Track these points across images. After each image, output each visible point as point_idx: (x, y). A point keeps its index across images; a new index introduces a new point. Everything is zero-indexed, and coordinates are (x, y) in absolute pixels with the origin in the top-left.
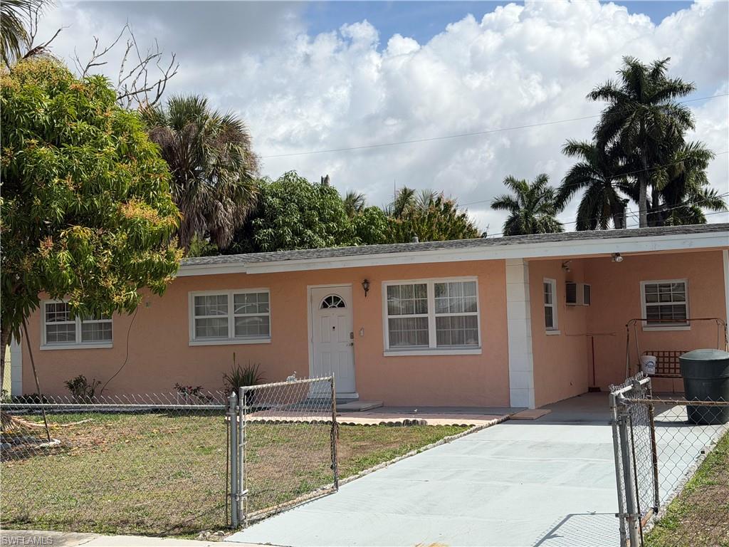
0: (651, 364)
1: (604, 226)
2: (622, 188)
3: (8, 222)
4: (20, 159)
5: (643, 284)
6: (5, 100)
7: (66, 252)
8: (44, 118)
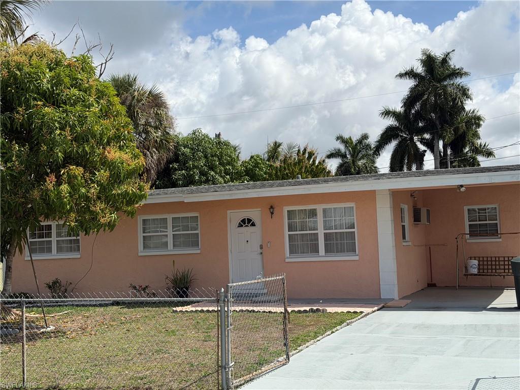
0: (474, 266)
1: (409, 168)
2: (421, 142)
3: (21, 163)
4: (30, 116)
5: (466, 208)
6: (17, 72)
7: (66, 185)
8: (47, 86)
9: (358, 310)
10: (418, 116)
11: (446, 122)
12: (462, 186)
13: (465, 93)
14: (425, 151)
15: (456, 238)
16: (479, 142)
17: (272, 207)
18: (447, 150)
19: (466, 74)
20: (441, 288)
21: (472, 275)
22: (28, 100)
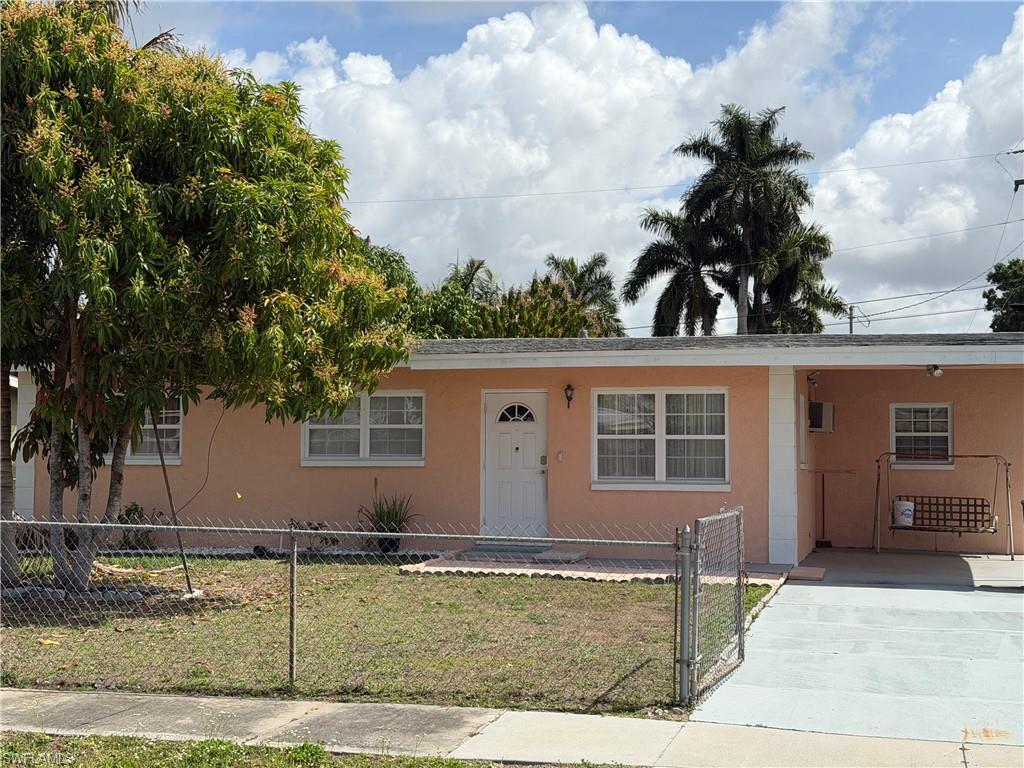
0: (908, 512)
1: (691, 330)
2: (715, 278)
3: (194, 281)
4: (209, 194)
5: (893, 407)
6: (187, 109)
7: (278, 327)
8: (237, 138)
9: (759, 581)
10: (712, 228)
11: (763, 243)
12: (936, 367)
13: (800, 189)
14: (721, 295)
15: (878, 461)
16: (820, 284)
17: (569, 387)
18: (761, 295)
19: (806, 155)
20: (839, 549)
22: (204, 162)
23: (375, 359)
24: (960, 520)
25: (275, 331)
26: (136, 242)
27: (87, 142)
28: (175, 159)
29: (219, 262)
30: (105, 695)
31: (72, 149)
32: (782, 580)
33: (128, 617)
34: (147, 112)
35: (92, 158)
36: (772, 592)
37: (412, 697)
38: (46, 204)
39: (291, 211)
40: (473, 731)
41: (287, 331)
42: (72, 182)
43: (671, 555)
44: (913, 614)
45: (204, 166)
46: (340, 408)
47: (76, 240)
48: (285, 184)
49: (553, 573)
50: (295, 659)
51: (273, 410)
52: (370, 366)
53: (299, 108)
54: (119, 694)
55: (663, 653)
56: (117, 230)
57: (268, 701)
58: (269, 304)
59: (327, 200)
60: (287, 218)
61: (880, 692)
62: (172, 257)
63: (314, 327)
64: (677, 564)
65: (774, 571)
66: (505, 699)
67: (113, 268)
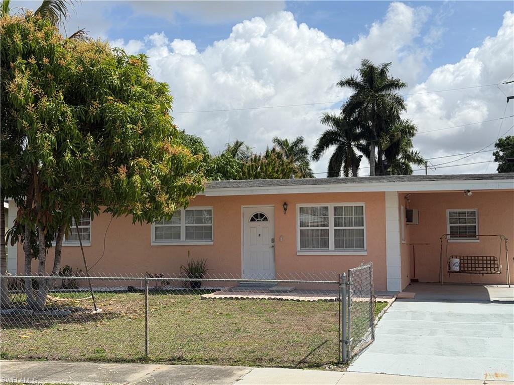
0: (456, 264)
1: (347, 175)
2: (358, 148)
3: (96, 154)
4: (103, 110)
5: (448, 211)
6: (91, 68)
7: (138, 176)
8: (117, 82)
10: (356, 123)
11: (382, 130)
12: (469, 191)
14: (361, 156)
15: (441, 238)
16: (411, 150)
17: (285, 204)
18: (381, 156)
19: (403, 85)
20: (422, 283)
21: (455, 272)
22: (100, 94)
23: (187, 191)
24: (483, 268)
25: (137, 178)
26: (66, 135)
27: (41, 85)
28: (86, 93)
29: (108, 143)
30: (53, 363)
31: (33, 89)
32: (394, 299)
33: (64, 323)
34: (71, 70)
35: (43, 93)
36: (388, 306)
37: (207, 361)
38: (21, 117)
39: (144, 118)
40: (238, 378)
41: (142, 177)
42: (33, 105)
43: (337, 287)
44: (459, 315)
45: (100, 96)
46: (170, 216)
47: (36, 134)
48: (141, 105)
49: (278, 297)
50: (148, 343)
51: (136, 218)
52: (185, 195)
53: (147, 67)
54: (60, 362)
55: (334, 337)
56: (56, 129)
57: (135, 365)
58: (133, 164)
59: (162, 113)
60: (142, 121)
61: (443, 355)
62: (84, 142)
63: (156, 175)
64: (340, 292)
65: (389, 294)
66: (254, 361)
67: (55, 148)
